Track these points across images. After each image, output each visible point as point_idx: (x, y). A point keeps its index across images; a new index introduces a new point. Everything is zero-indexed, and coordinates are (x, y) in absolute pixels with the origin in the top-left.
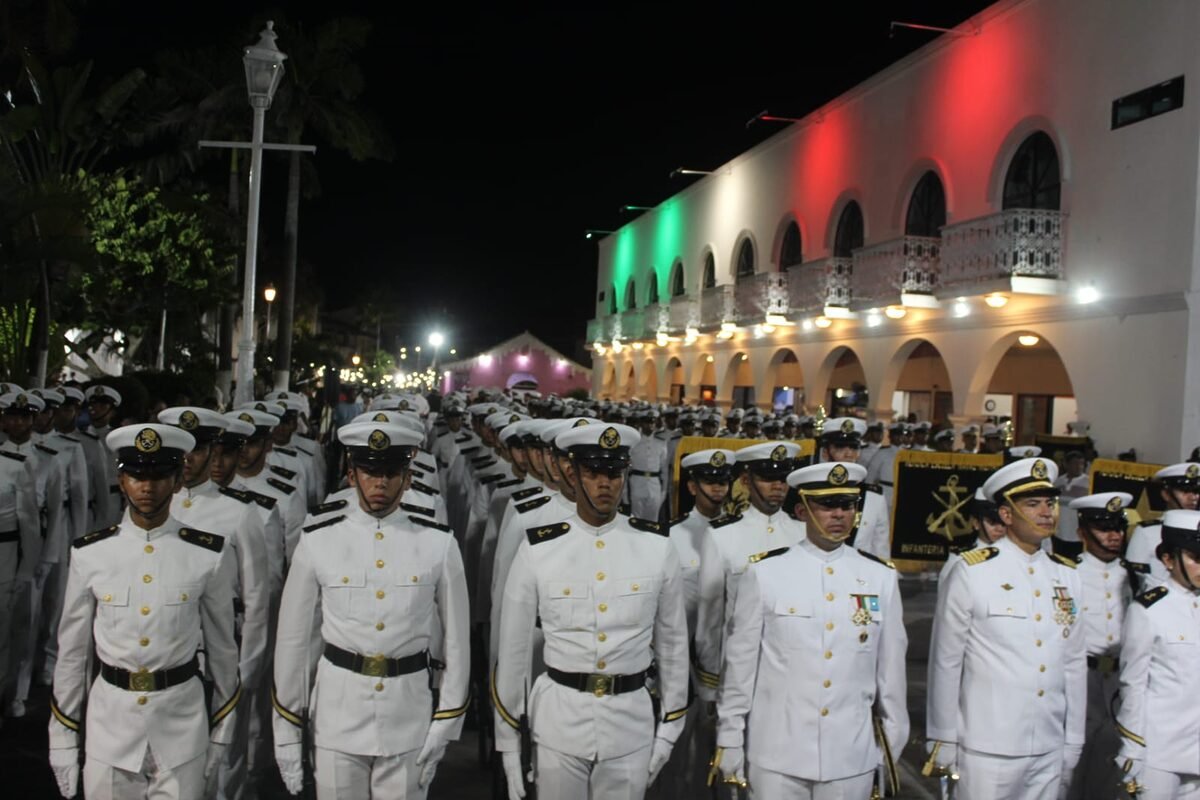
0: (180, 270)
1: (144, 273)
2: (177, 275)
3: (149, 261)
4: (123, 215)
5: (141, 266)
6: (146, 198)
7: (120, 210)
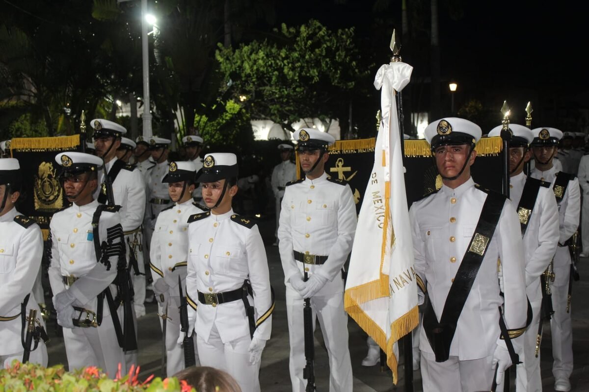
0: (336, 78)
1: (313, 82)
2: (336, 81)
3: (317, 74)
4: (303, 47)
5: (312, 78)
6: (318, 35)
7: (302, 46)
